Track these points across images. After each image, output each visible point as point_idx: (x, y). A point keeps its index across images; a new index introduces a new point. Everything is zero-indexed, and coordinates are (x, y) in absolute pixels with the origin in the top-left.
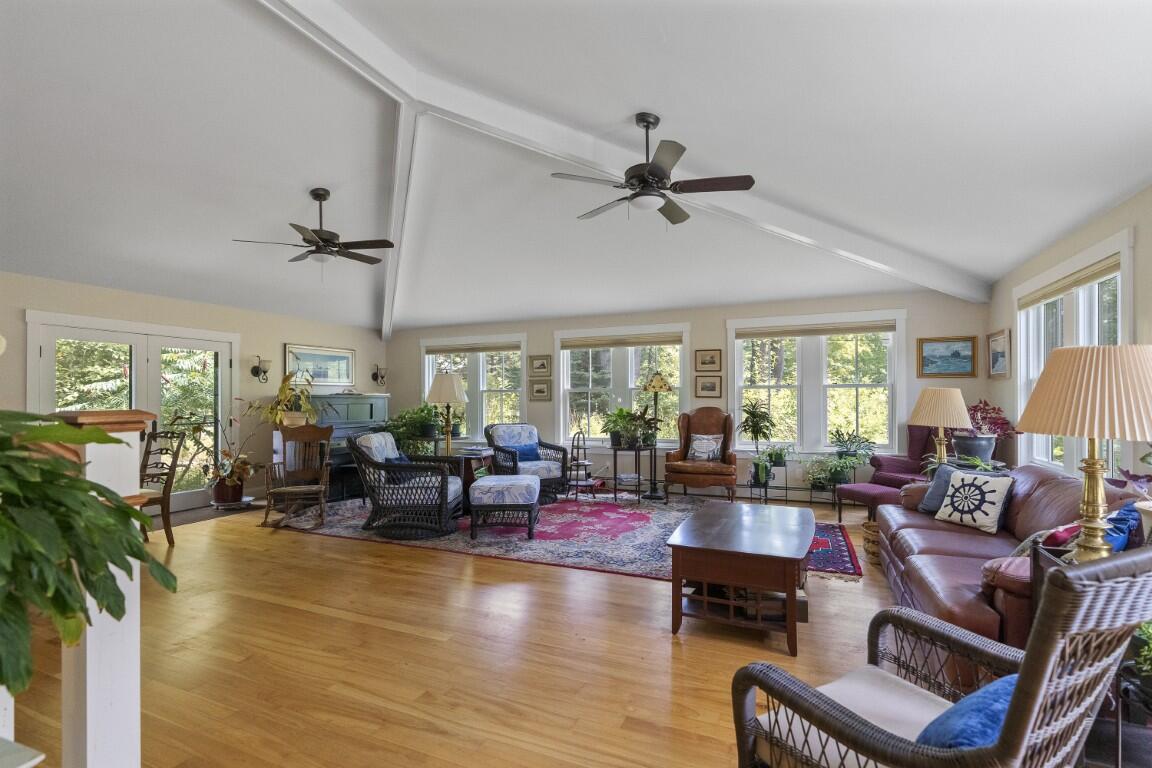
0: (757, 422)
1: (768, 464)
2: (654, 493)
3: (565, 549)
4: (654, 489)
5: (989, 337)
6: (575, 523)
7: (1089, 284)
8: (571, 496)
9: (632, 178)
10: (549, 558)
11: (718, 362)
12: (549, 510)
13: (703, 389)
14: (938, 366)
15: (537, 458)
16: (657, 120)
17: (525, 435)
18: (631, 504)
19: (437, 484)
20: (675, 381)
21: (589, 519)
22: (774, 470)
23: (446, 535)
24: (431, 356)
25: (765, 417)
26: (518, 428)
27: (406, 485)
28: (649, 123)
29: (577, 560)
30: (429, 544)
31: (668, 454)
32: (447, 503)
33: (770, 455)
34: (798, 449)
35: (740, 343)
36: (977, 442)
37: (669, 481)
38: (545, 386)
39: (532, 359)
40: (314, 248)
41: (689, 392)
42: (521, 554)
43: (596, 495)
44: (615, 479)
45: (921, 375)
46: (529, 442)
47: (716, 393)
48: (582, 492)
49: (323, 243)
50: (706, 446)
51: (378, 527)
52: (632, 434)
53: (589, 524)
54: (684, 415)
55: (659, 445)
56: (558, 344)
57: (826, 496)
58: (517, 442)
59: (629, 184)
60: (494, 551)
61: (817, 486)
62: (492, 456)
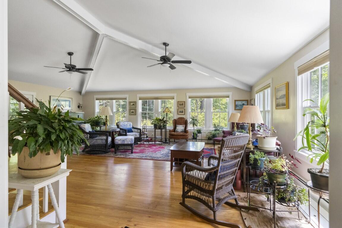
0: (194, 122)
1: (197, 133)
2: (166, 142)
3: (142, 155)
4: (166, 140)
5: (251, 100)
6: (144, 149)
7: (267, 89)
8: (142, 143)
9: (162, 59)
10: (138, 157)
11: (184, 104)
12: (136, 146)
13: (180, 112)
14: (239, 107)
15: (132, 132)
16: (168, 45)
17: (128, 125)
18: (159, 144)
19: (105, 138)
20: (172, 110)
21: (148, 148)
22: (198, 134)
23: (108, 153)
24: (97, 101)
25: (196, 120)
26: (126, 123)
27: (96, 139)
28: (166, 45)
29: (146, 158)
30: (103, 155)
31: (170, 130)
32: (108, 144)
33: (197, 131)
34: (204, 129)
35: (190, 100)
36: (244, 126)
37: (170, 138)
38: (134, 111)
39: (130, 102)
40: (68, 69)
41: (176, 113)
42: (130, 157)
43: (149, 143)
44: (155, 138)
45: (235, 109)
46: (130, 127)
47: (183, 113)
48: (145, 142)
49: (71, 68)
50: (180, 128)
51: (87, 151)
52: (160, 125)
53: (148, 149)
54: (175, 119)
55: (167, 128)
56: (138, 98)
57: (212, 141)
58: (126, 127)
59: (161, 60)
60: (122, 156)
61: (209, 139)
62: (119, 131)
